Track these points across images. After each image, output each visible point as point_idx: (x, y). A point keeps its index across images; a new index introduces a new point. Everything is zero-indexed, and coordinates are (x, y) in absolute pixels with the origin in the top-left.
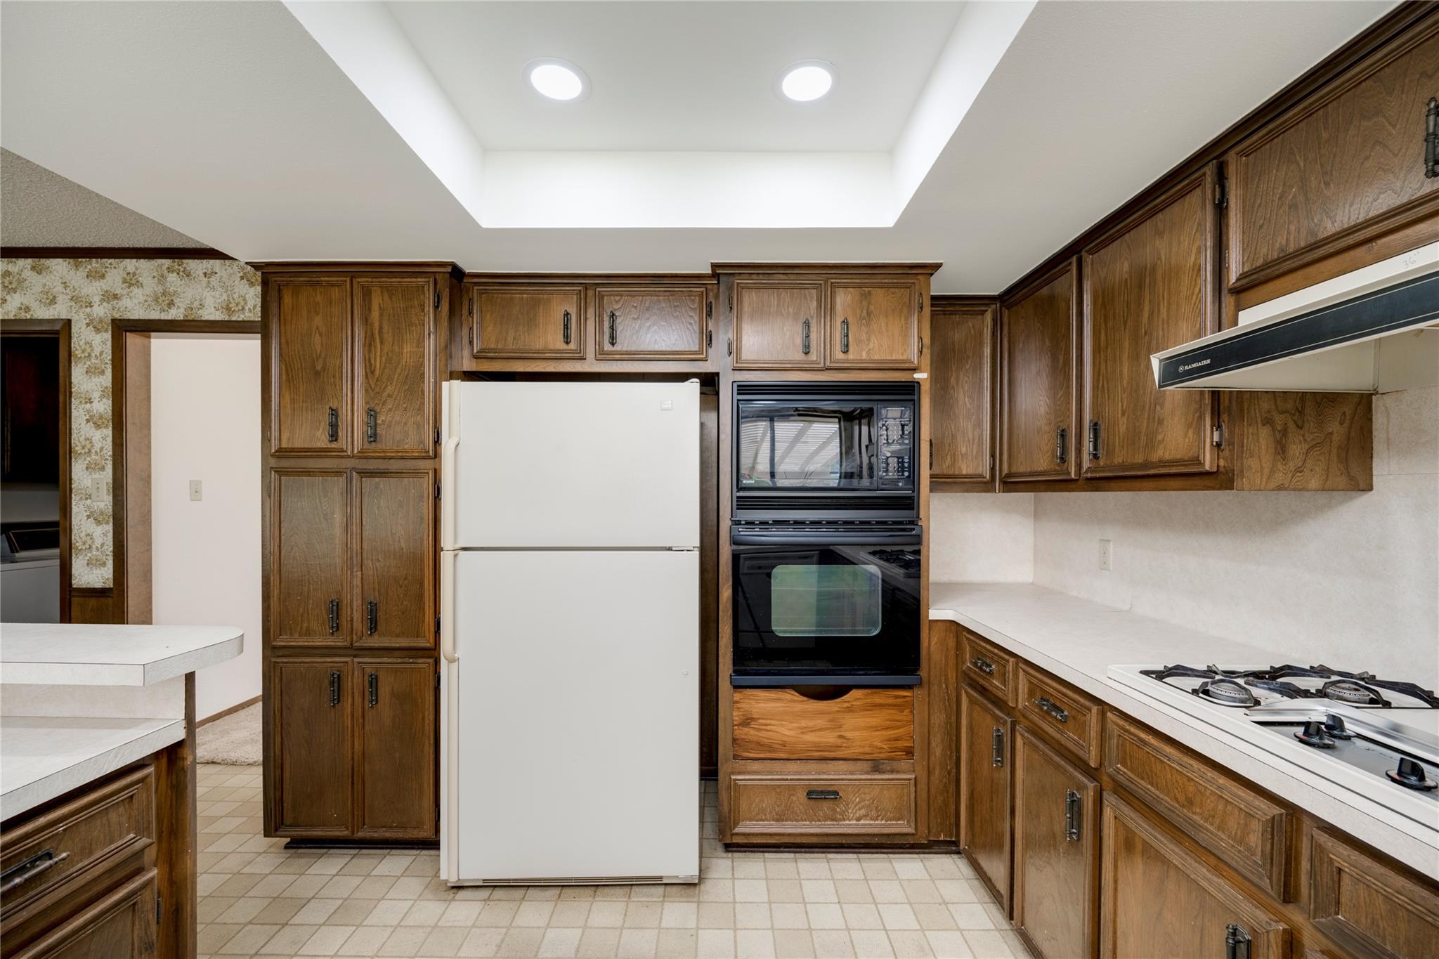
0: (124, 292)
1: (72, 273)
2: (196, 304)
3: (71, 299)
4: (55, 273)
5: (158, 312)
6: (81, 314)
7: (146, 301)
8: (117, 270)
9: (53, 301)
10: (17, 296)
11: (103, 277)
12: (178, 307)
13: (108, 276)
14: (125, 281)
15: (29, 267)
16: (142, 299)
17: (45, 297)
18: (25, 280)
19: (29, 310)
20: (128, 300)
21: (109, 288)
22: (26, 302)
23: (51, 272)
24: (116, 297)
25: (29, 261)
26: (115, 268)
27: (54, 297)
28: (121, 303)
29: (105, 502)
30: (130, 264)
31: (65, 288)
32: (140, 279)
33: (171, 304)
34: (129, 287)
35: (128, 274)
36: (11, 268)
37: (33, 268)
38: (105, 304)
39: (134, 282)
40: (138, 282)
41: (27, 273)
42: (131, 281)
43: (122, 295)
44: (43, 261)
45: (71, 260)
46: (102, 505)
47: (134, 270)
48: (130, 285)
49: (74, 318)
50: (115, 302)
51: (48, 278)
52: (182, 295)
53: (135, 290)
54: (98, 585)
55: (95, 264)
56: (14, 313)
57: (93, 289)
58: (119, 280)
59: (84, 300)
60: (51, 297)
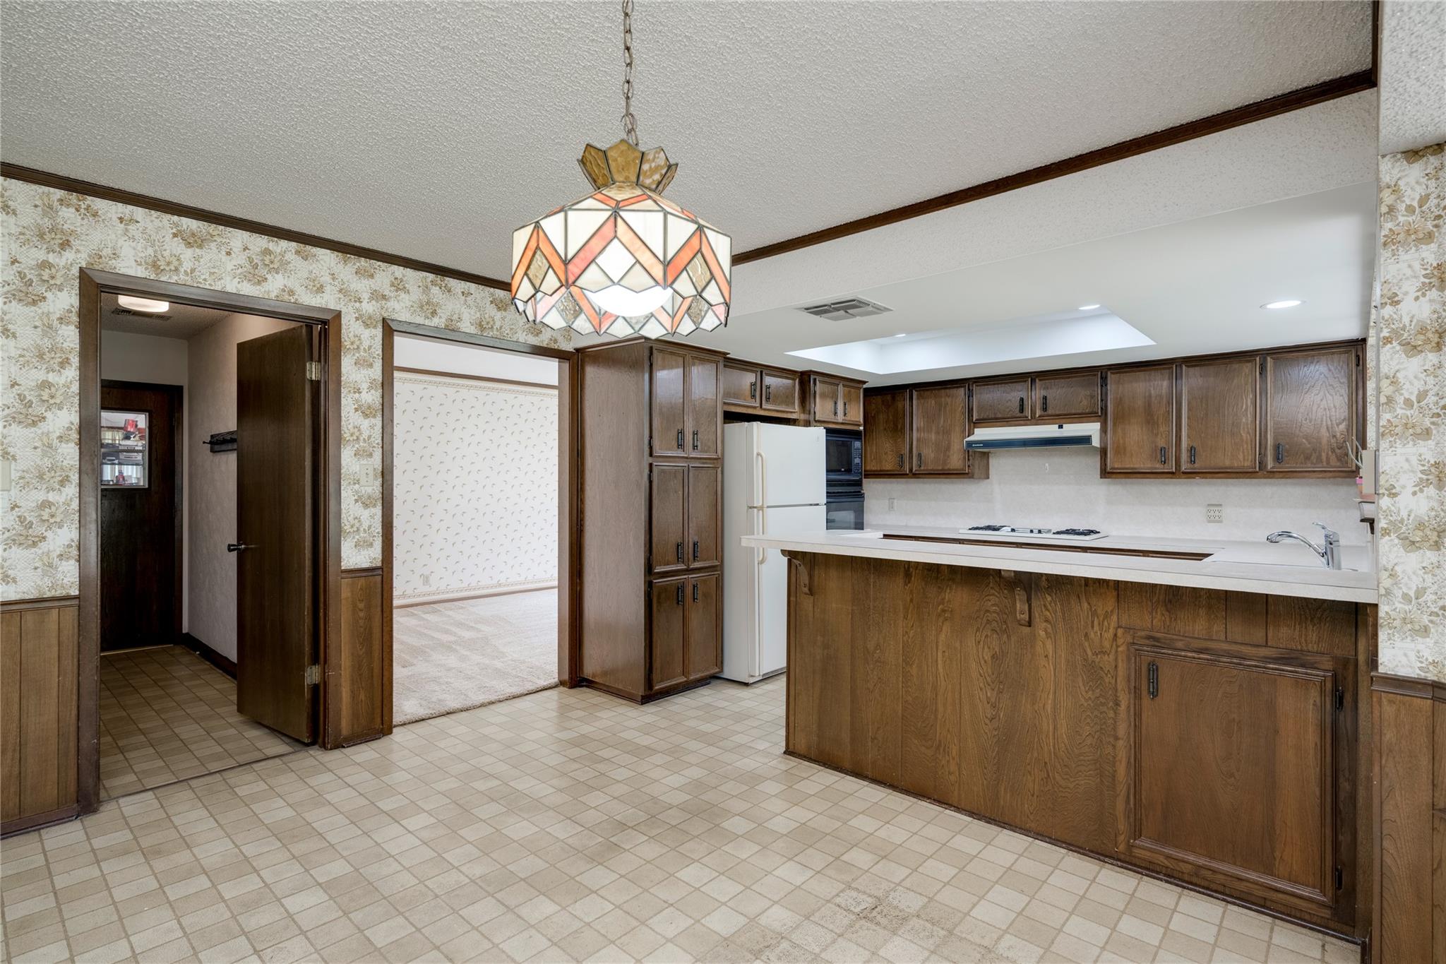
0: (392, 295)
1: (341, 266)
2: (455, 317)
3: (340, 291)
4: (322, 262)
5: (423, 318)
6: (350, 308)
7: (412, 307)
8: (386, 274)
9: (320, 289)
10: (279, 277)
11: (372, 276)
12: (440, 317)
13: (377, 276)
14: (392, 285)
15: (293, 251)
16: (408, 304)
17: (312, 284)
18: (289, 262)
19: (294, 294)
20: (396, 302)
21: (378, 289)
22: (289, 285)
23: (317, 260)
24: (384, 297)
25: (294, 244)
26: (383, 270)
27: (321, 285)
28: (389, 304)
29: (373, 487)
30: (399, 271)
31: (333, 279)
32: (406, 285)
33: (434, 313)
34: (397, 291)
35: (396, 279)
36: (272, 246)
37: (298, 252)
38: (374, 302)
39: (401, 287)
40: (405, 288)
41: (290, 256)
42: (398, 286)
43: (391, 297)
44: (308, 248)
45: (340, 254)
46: (369, 490)
47: (401, 276)
48: (398, 289)
49: (344, 311)
50: (384, 302)
51: (314, 265)
52: (443, 307)
53: (403, 295)
54: (366, 565)
55: (363, 262)
56: (275, 294)
57: (362, 286)
58: (387, 282)
59: (352, 294)
60: (318, 286)
